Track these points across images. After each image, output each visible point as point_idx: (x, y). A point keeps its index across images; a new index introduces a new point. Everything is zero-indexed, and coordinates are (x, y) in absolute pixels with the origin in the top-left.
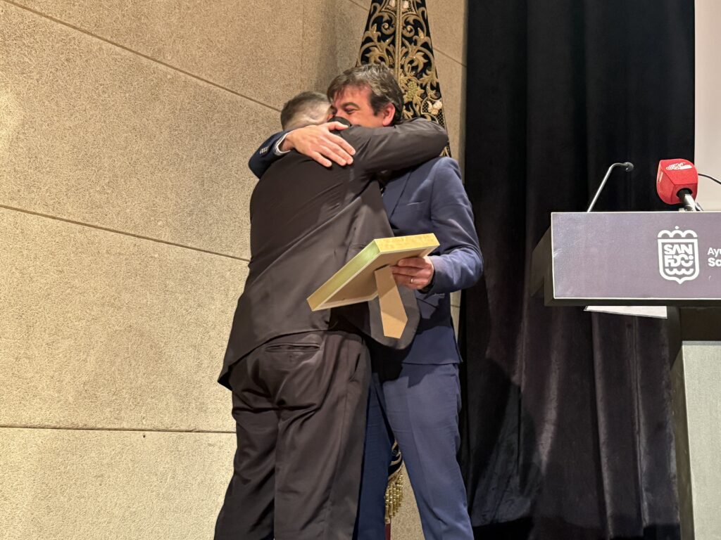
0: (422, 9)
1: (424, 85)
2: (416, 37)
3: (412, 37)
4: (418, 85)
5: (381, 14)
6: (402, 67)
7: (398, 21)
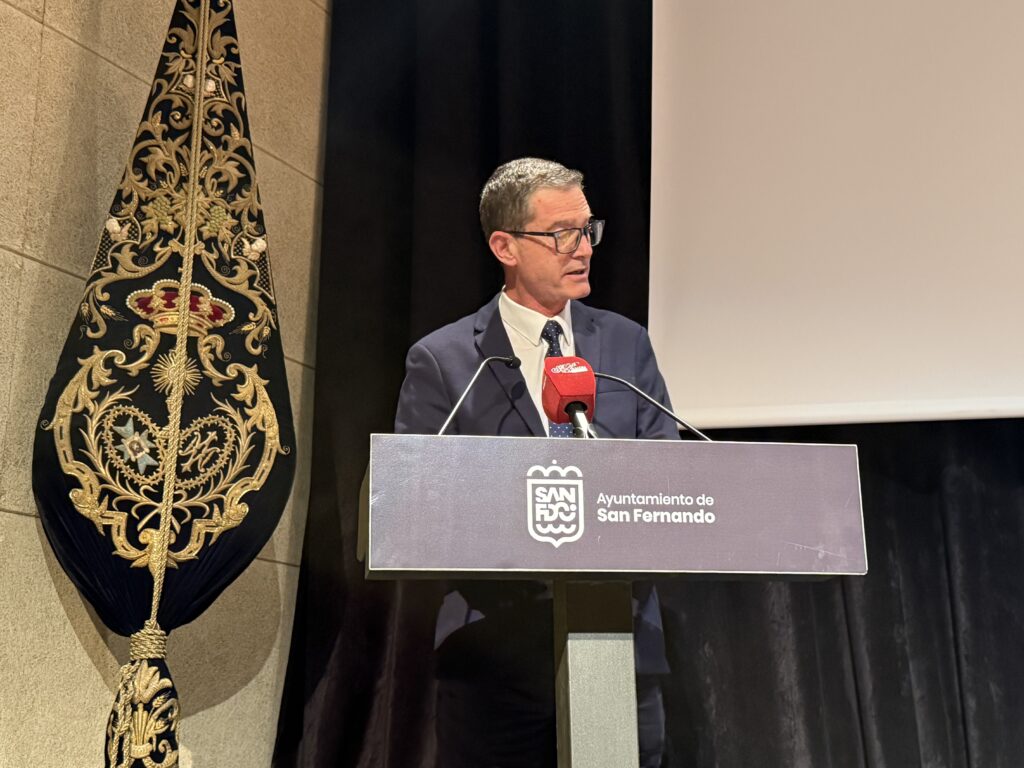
0: (238, 94)
1: (237, 212)
2: (227, 137)
3: (220, 137)
4: (227, 211)
5: (169, 97)
6: (202, 182)
7: (196, 110)
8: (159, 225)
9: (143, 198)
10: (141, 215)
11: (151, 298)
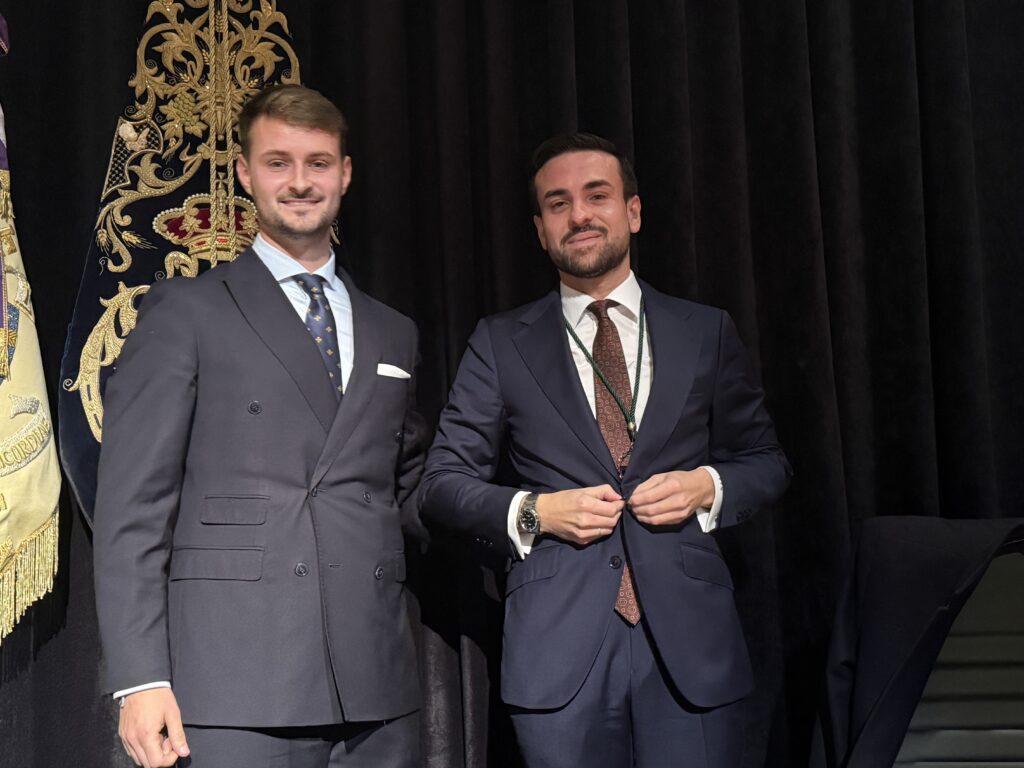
2: (256, 12)
3: (248, 14)
8: (184, 127)
9: (162, 97)
10: (160, 118)
11: (183, 218)
